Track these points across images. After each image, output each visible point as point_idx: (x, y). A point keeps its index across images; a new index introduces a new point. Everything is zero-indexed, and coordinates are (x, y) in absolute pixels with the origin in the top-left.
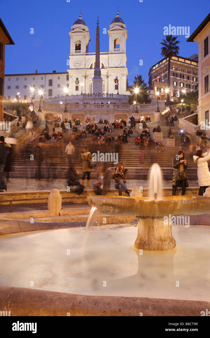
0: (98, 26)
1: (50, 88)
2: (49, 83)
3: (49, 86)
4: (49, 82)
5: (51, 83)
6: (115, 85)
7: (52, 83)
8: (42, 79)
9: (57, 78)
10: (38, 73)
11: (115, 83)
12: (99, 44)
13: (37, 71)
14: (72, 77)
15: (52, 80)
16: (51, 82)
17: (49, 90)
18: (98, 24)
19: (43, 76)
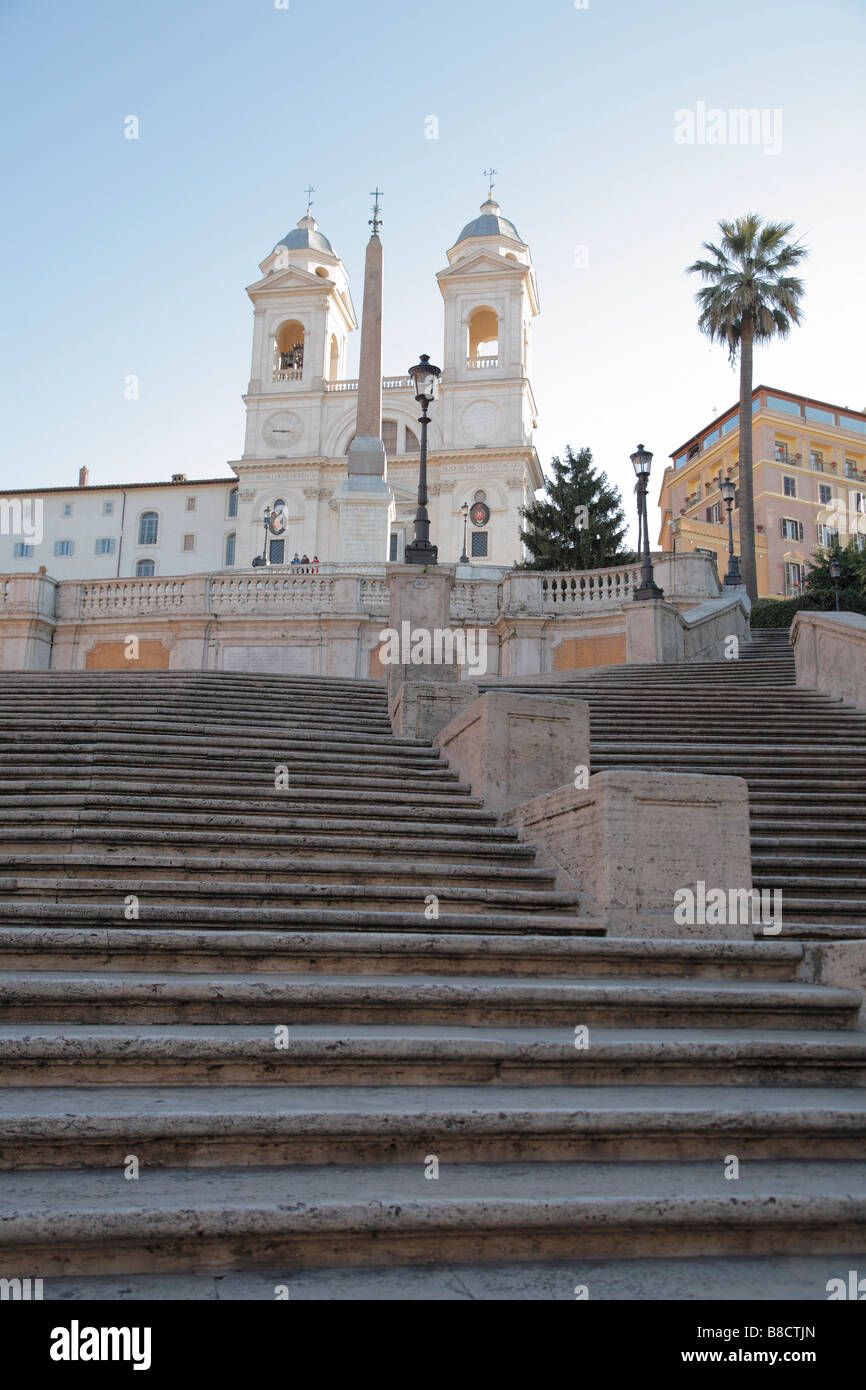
0: (375, 237)
1: (147, 551)
2: (143, 529)
3: (142, 542)
4: (143, 523)
5: (150, 529)
6: (474, 534)
7: (156, 530)
8: (109, 509)
9: (184, 503)
10: (90, 482)
11: (474, 522)
12: (379, 319)
13: (83, 472)
14: (250, 495)
15: (157, 515)
16: (151, 523)
17: (141, 562)
18: (376, 223)
19: (116, 498)
